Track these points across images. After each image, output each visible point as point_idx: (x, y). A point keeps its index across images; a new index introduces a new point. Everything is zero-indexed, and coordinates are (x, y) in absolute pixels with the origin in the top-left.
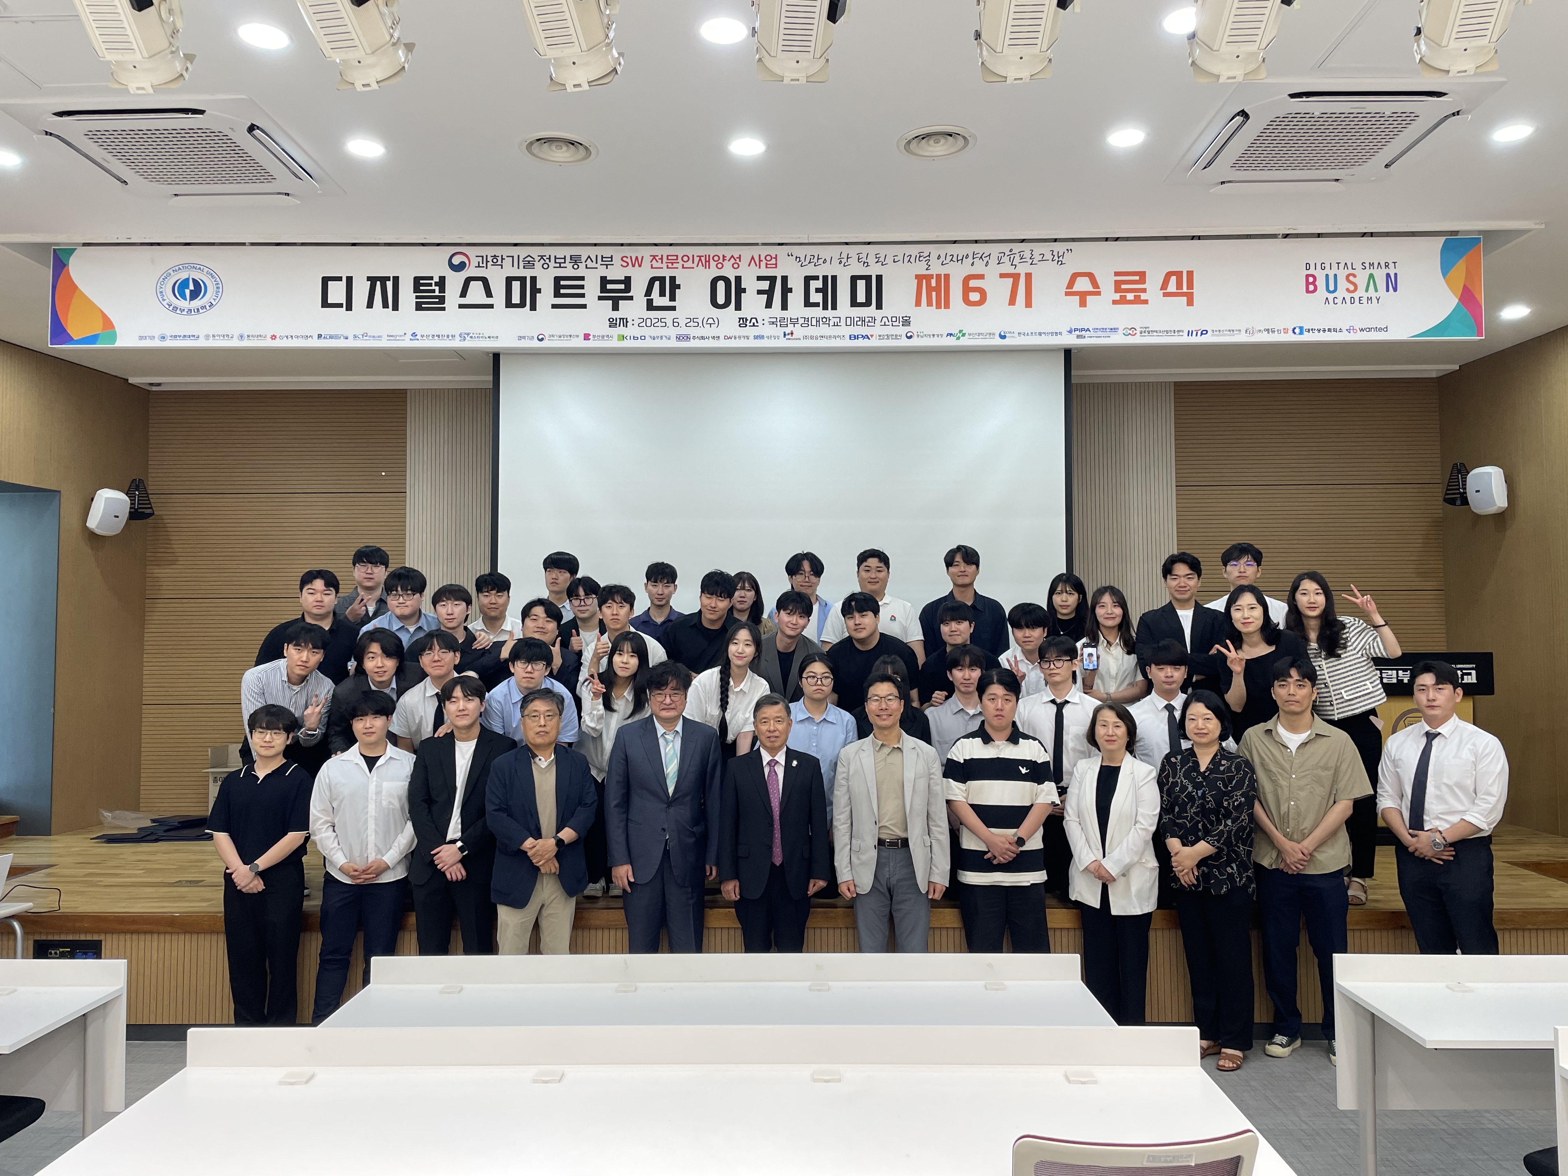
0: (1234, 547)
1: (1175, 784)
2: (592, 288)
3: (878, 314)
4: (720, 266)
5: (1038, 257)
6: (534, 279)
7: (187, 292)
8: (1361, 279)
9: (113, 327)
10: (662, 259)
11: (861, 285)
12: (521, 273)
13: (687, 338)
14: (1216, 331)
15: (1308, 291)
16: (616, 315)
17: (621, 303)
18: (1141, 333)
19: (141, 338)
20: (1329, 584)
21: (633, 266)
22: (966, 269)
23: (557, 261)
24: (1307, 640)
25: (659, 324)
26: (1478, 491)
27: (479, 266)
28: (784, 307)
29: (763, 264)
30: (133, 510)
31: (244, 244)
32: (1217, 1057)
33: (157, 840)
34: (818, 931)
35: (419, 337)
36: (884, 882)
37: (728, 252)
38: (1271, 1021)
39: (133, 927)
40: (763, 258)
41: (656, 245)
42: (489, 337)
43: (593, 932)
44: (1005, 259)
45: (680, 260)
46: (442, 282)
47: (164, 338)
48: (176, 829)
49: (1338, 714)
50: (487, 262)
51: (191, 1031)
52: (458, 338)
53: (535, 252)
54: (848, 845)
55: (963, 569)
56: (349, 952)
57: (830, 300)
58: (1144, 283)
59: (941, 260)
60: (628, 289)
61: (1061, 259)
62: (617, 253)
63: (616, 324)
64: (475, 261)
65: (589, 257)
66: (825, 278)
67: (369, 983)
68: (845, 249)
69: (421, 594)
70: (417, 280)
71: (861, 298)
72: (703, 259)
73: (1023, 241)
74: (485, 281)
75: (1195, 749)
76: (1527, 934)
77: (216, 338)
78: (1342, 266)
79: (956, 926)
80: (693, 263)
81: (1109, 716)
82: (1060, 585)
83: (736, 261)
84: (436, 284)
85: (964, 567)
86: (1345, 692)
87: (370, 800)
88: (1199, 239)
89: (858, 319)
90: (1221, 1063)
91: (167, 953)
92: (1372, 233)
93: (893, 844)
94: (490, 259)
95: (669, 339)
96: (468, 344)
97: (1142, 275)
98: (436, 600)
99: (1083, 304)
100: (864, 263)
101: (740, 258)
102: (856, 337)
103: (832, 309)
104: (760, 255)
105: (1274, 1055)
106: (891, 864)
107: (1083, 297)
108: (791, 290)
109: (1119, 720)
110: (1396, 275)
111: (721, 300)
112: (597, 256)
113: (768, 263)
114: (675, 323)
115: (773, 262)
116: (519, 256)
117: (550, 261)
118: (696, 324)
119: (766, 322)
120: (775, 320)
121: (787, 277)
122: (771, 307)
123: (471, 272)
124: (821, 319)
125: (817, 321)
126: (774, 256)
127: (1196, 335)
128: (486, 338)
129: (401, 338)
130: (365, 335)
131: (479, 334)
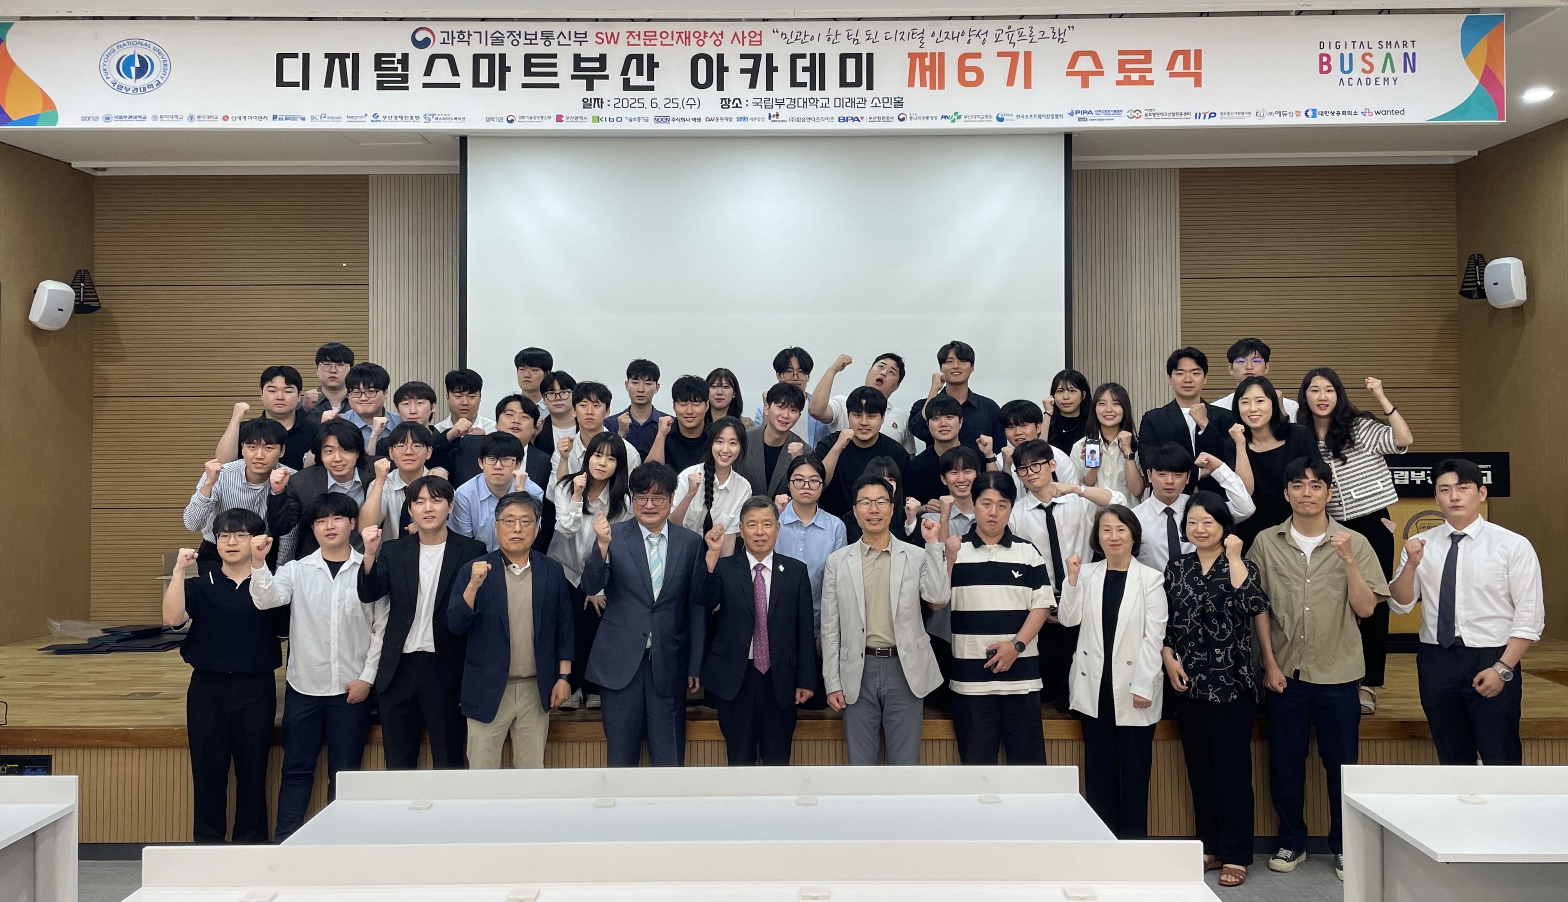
0: (1241, 343)
1: (1177, 588)
2: (565, 67)
3: (869, 95)
4: (701, 43)
5: (1037, 35)
6: (503, 57)
7: (133, 69)
8: (1378, 60)
9: (54, 107)
10: (639, 35)
11: (851, 63)
12: (490, 50)
13: (666, 120)
14: (1225, 114)
15: (1322, 72)
16: (590, 95)
17: (596, 82)
18: (1146, 116)
19: (84, 119)
20: (1342, 381)
21: (609, 43)
22: (962, 47)
23: (528, 37)
24: (1317, 439)
25: (636, 105)
26: (1496, 284)
27: (444, 43)
28: (769, 86)
29: (747, 41)
30: (78, 303)
31: (192, 18)
32: (1217, 872)
33: (109, 651)
34: (805, 744)
35: (380, 118)
36: (874, 694)
37: (710, 28)
38: (1275, 834)
39: (86, 742)
40: (746, 35)
41: (633, 20)
42: (456, 118)
43: (569, 745)
44: (1003, 37)
45: (658, 36)
46: (404, 60)
47: (109, 118)
48: (128, 639)
49: (1347, 514)
50: (453, 38)
51: (146, 850)
52: (422, 119)
53: (504, 27)
54: (836, 654)
55: (956, 366)
56: (313, 767)
57: (818, 81)
58: (1150, 62)
59: (935, 38)
60: (603, 67)
61: (1062, 36)
62: (592, 29)
63: (591, 105)
64: (440, 37)
65: (562, 33)
66: (813, 56)
67: (334, 799)
68: (835, 26)
69: (384, 391)
70: (378, 57)
71: (851, 77)
72: (683, 35)
73: (1022, 17)
74: (451, 58)
75: (1199, 555)
76: (1541, 744)
77: (165, 119)
78: (1357, 45)
79: (949, 738)
80: (672, 39)
81: (1111, 520)
82: (1061, 382)
83: (718, 38)
84: (399, 62)
85: (958, 363)
86: (1355, 491)
87: (333, 608)
88: (1208, 16)
89: (848, 100)
90: (1224, 878)
91: (121, 769)
92: (1389, 10)
93: (883, 653)
94: (456, 35)
95: (647, 121)
96: (434, 126)
97: (1148, 54)
98: (398, 398)
99: (1085, 84)
100: (854, 40)
101: (722, 34)
102: (845, 120)
103: (820, 89)
104: (743, 32)
105: (1277, 869)
106: (882, 674)
107: (1085, 78)
108: (776, 69)
109: (1123, 524)
110: (1414, 54)
111: (702, 79)
112: (570, 32)
113: (752, 40)
114: (653, 104)
115: (756, 38)
116: (486, 32)
117: (520, 38)
118: (676, 105)
119: (749, 103)
120: (759, 101)
121: (772, 55)
122: (755, 88)
123: (436, 48)
124: (808, 100)
125: (804, 102)
126: (759, 33)
127: (1204, 118)
128: (452, 119)
129: (361, 120)
130: (324, 116)
131: (445, 115)
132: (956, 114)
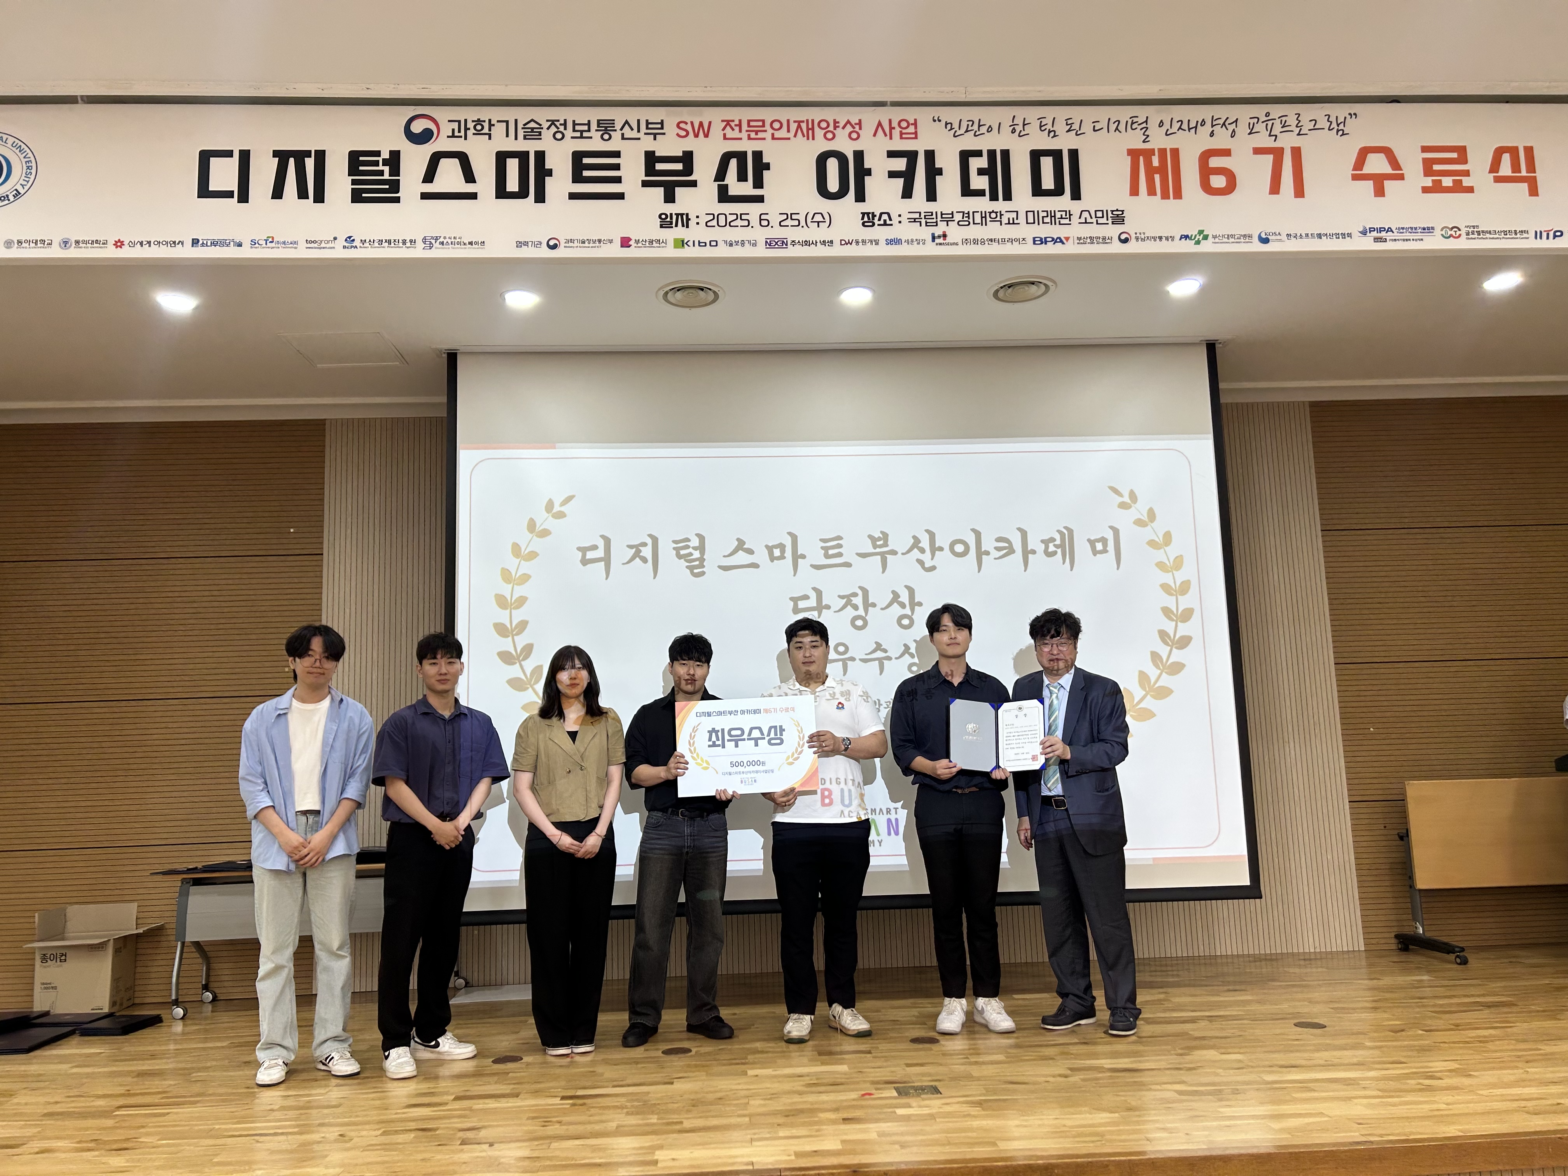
2: (632, 169)
3: (1076, 207)
5: (1307, 126)
6: (540, 156)
10: (740, 125)
11: (1047, 164)
12: (521, 145)
13: (783, 243)
16: (670, 208)
17: (679, 191)
18: (1468, 234)
21: (696, 136)
22: (1201, 142)
23: (577, 128)
25: (739, 222)
27: (453, 136)
28: (931, 196)
29: (896, 133)
31: (74, 99)
35: (357, 243)
37: (842, 115)
40: (895, 124)
41: (731, 104)
42: (471, 243)
44: (1260, 127)
45: (768, 127)
46: (394, 160)
50: (466, 129)
52: (420, 244)
53: (543, 115)
57: (1000, 186)
58: (1465, 162)
59: (1164, 129)
60: (688, 169)
61: (1341, 127)
62: (670, 117)
63: (671, 223)
64: (446, 129)
65: (627, 122)
66: (992, 154)
68: (1021, 113)
70: (354, 156)
71: (1048, 182)
72: (804, 126)
73: (1284, 100)
74: (463, 159)
80: (788, 131)
83: (855, 130)
84: (385, 162)
89: (1045, 214)
94: (471, 125)
95: (755, 244)
97: (1462, 151)
99: (1380, 192)
100: (1050, 132)
101: (860, 123)
102: (1043, 241)
103: (1004, 200)
104: (890, 121)
107: (1379, 184)
108: (940, 172)
111: (833, 186)
112: (639, 121)
113: (904, 131)
114: (763, 221)
115: (911, 129)
116: (516, 121)
117: (565, 129)
118: (796, 223)
119: (904, 219)
120: (917, 216)
121: (933, 151)
122: (911, 197)
123: (442, 144)
124: (988, 215)
125: (982, 218)
126: (913, 122)
127: (1548, 238)
128: (465, 244)
129: (328, 246)
130: (270, 240)
131: (455, 238)
132: (1201, 232)
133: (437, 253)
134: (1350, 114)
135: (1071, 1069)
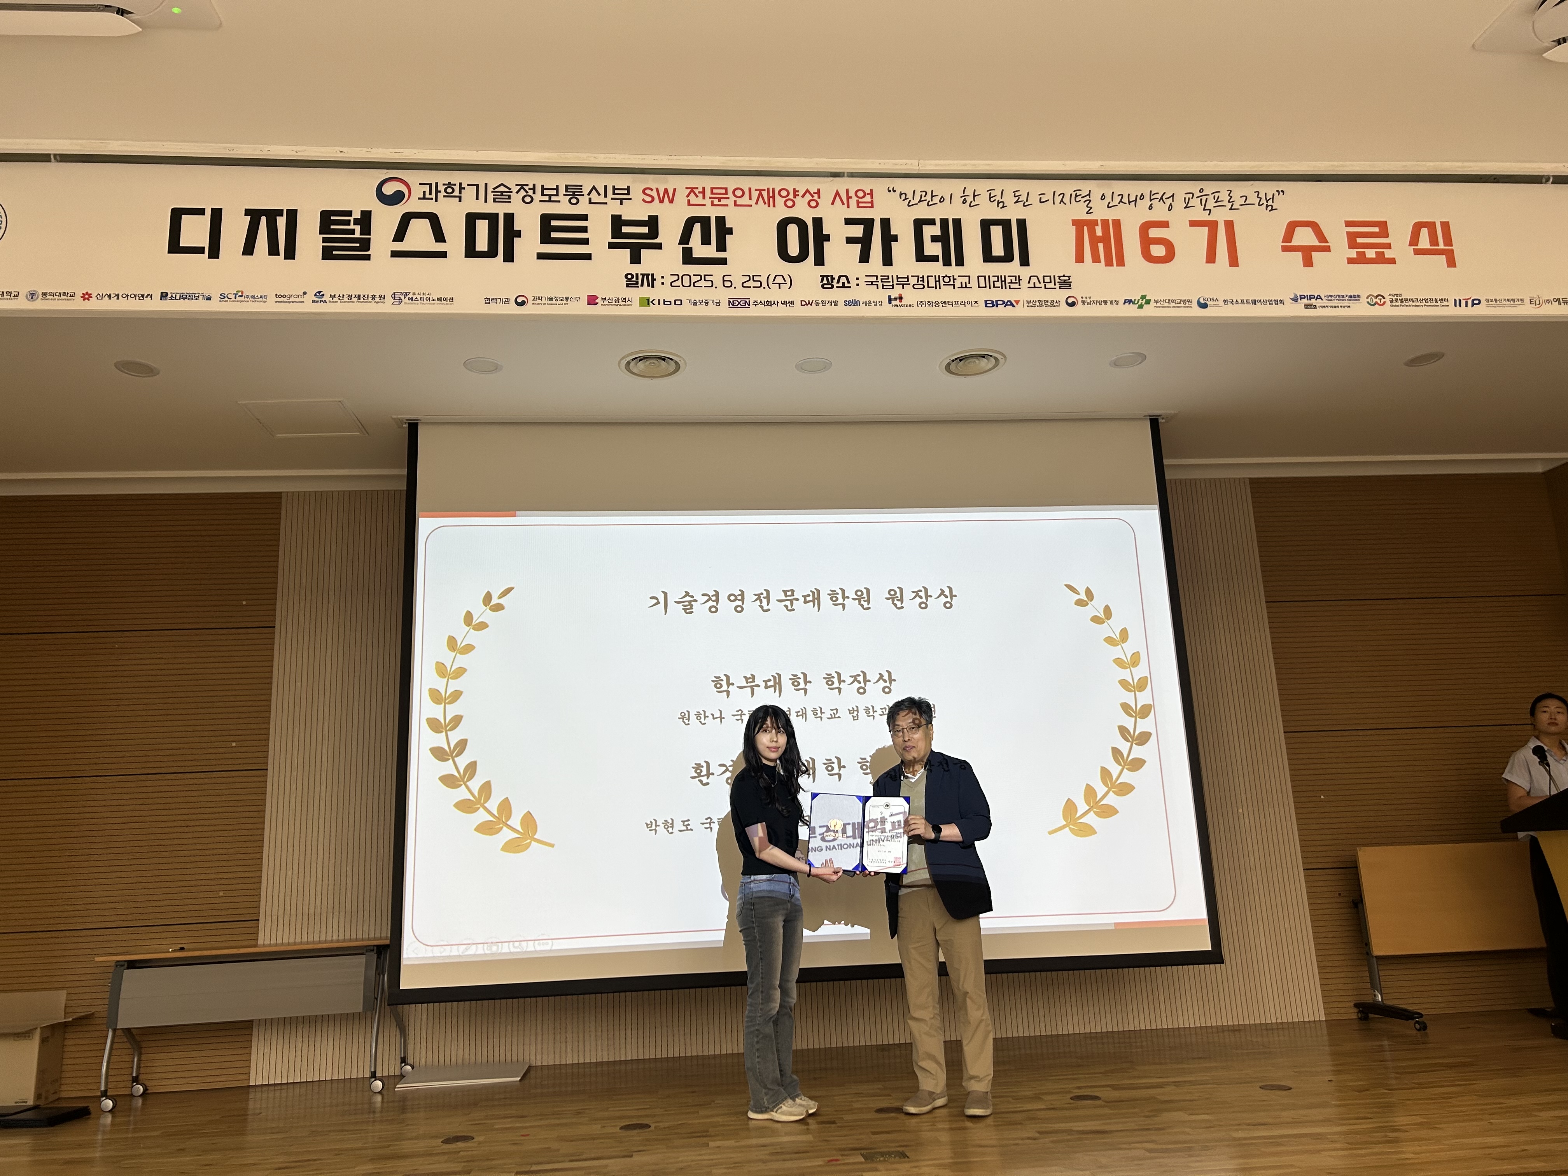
2: (599, 231)
3: (1024, 273)
5: (1238, 201)
6: (509, 218)
10: (703, 192)
11: (997, 232)
12: (491, 208)
13: (746, 303)
14: (1492, 301)
16: (635, 269)
17: (644, 253)
18: (1392, 302)
21: (662, 201)
22: (1141, 214)
23: (546, 192)
25: (703, 283)
27: (424, 198)
28: (888, 260)
29: (853, 202)
35: (326, 298)
37: (802, 185)
40: (852, 194)
41: (694, 173)
42: (440, 299)
44: (1195, 202)
45: (730, 194)
46: (365, 219)
50: (437, 192)
52: (389, 300)
53: (512, 180)
57: (953, 253)
58: (1387, 236)
59: (1106, 202)
60: (654, 233)
61: (1270, 203)
62: (637, 184)
63: (637, 283)
64: (417, 191)
65: (594, 188)
66: (944, 222)
68: (971, 185)
70: (326, 215)
71: (998, 249)
72: (765, 194)
73: (1216, 178)
74: (434, 220)
80: (750, 198)
83: (814, 199)
84: (356, 222)
89: (996, 279)
94: (441, 188)
95: (718, 304)
97: (1383, 227)
99: (1308, 262)
100: (999, 203)
101: (818, 192)
102: (995, 304)
103: (957, 265)
104: (847, 191)
107: (1307, 255)
108: (895, 238)
111: (794, 249)
112: (606, 187)
113: (860, 200)
114: (726, 281)
115: (867, 199)
116: (486, 185)
117: (534, 193)
118: (758, 284)
119: (861, 282)
120: (874, 279)
121: (889, 219)
122: (868, 262)
123: (412, 205)
124: (941, 279)
125: (936, 281)
126: (869, 192)
127: (1466, 306)
128: (434, 300)
129: (297, 300)
130: (240, 294)
131: (423, 294)
132: (1143, 297)
133: (406, 308)
134: (1278, 191)
135: (1039, 1132)
